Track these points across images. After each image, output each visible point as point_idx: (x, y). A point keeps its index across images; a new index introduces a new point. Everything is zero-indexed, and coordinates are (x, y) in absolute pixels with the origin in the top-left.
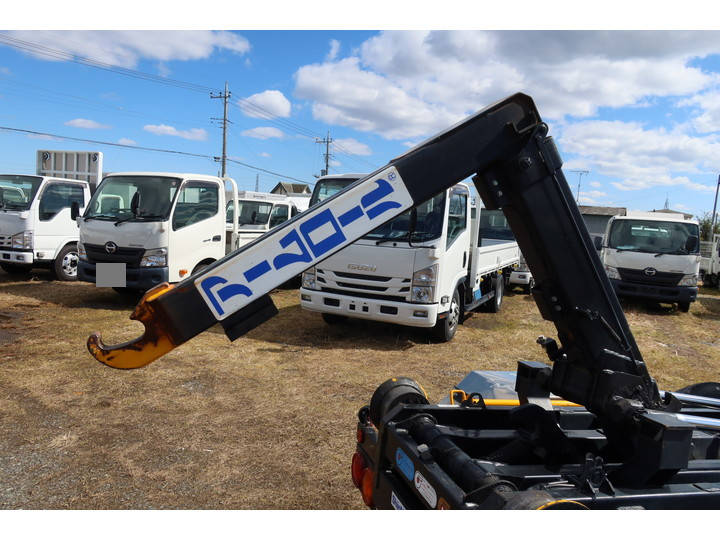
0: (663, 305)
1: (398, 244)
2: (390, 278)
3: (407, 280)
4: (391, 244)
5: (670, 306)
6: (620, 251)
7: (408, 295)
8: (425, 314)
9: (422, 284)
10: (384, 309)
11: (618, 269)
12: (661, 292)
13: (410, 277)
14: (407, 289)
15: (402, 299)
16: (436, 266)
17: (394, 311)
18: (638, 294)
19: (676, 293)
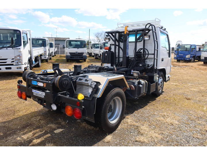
0: (81, 61)
1: (8, 48)
2: (7, 59)
3: (13, 59)
4: (6, 49)
5: (82, 61)
6: (69, 48)
7: (14, 63)
8: (20, 68)
9: (18, 60)
10: (7, 68)
11: (69, 53)
12: (80, 57)
13: (14, 58)
14: (14, 61)
15: (13, 65)
16: (21, 54)
17: (10, 68)
18: (75, 58)
19: (83, 57)
